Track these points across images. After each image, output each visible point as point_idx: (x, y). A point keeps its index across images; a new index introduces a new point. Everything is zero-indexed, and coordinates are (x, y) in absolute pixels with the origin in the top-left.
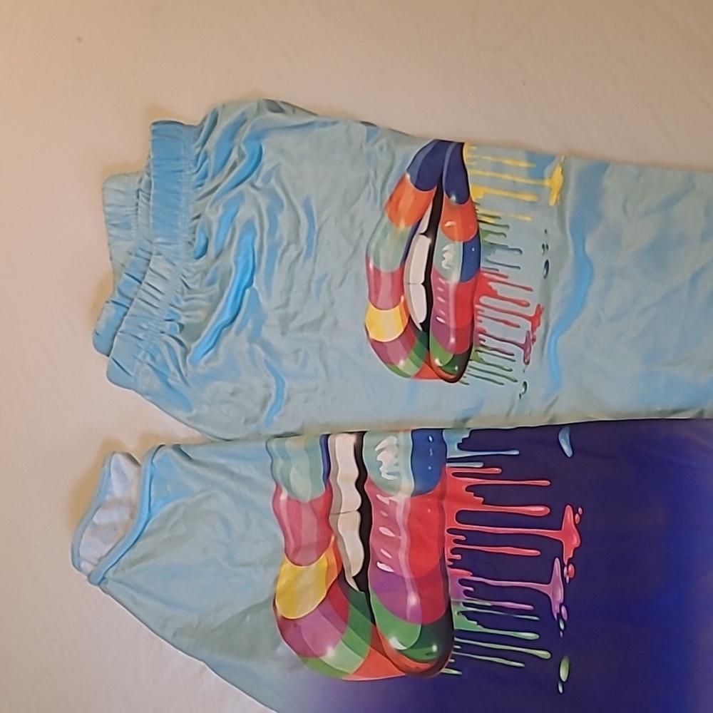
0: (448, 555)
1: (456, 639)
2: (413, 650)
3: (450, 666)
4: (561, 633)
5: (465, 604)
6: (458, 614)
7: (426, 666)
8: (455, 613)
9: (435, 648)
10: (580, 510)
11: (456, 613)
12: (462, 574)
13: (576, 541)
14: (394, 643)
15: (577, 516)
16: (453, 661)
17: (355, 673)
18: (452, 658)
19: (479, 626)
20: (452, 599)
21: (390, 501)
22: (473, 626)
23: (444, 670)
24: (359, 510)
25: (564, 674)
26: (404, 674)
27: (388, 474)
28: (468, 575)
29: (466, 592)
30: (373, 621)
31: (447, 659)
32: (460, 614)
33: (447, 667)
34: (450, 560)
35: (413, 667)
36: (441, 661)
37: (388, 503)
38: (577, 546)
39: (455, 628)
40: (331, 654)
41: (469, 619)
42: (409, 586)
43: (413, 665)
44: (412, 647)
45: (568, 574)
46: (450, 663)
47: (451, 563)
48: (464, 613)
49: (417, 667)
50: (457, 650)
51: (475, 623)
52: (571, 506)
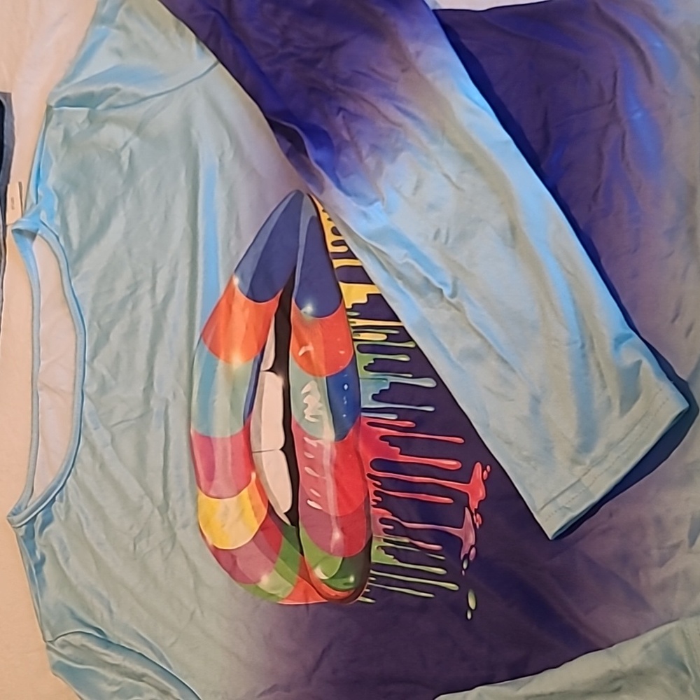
0: (372, 497)
1: (372, 572)
2: (333, 580)
3: (366, 595)
4: (463, 572)
5: (386, 541)
6: (378, 548)
7: (345, 594)
8: (374, 547)
9: (352, 579)
10: (488, 468)
11: (376, 547)
12: (384, 514)
13: (482, 493)
14: (319, 573)
15: (485, 473)
16: (368, 590)
17: (287, 598)
18: (367, 588)
19: (395, 560)
20: (374, 535)
21: (318, 444)
22: (390, 560)
23: (360, 598)
24: (282, 449)
25: (472, 604)
26: (325, 601)
27: (311, 416)
28: (388, 514)
29: (385, 531)
30: (302, 553)
31: (363, 589)
32: (380, 548)
33: (363, 596)
34: (374, 500)
35: (333, 595)
36: (358, 590)
37: (315, 445)
38: (483, 499)
39: (373, 561)
40: (266, 581)
41: (386, 553)
42: (334, 523)
43: (333, 593)
44: (333, 577)
45: (477, 521)
46: (366, 592)
47: (375, 503)
48: (383, 548)
49: (337, 596)
50: (371, 581)
51: (392, 557)
52: (481, 463)
